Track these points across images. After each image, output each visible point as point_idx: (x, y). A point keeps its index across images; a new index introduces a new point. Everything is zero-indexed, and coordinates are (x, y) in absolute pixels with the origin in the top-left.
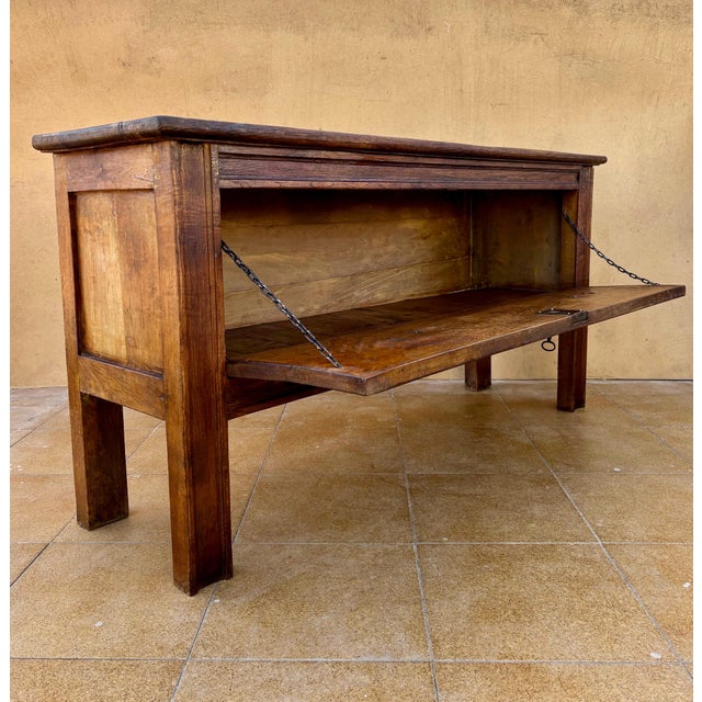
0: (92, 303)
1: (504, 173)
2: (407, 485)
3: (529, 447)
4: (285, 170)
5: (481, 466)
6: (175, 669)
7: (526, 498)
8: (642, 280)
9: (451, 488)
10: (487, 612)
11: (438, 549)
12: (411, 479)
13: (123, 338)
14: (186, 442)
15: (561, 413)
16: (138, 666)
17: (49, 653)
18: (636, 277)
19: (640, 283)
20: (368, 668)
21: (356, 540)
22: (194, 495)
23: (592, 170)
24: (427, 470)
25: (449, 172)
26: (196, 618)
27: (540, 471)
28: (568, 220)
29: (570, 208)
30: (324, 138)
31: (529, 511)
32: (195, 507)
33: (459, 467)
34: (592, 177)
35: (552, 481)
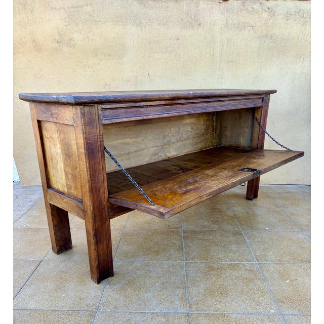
0: (51, 168)
1: (230, 102)
2: (182, 235)
3: (233, 217)
4: (132, 112)
5: (212, 226)
6: (93, 314)
7: (230, 241)
8: (286, 148)
9: (200, 236)
10: (211, 292)
11: (193, 264)
12: (185, 232)
13: (65, 185)
14: (93, 229)
15: (248, 201)
16: (79, 313)
17: (46, 307)
18: (284, 147)
19: (285, 149)
20: (165, 315)
21: (162, 259)
22: (98, 249)
23: (270, 97)
24: (191, 228)
25: (205, 105)
26: (100, 294)
27: (236, 229)
28: (257, 120)
29: (258, 114)
30: (148, 97)
31: (230, 248)
32: (98, 253)
33: (204, 227)
34: (269, 100)
35: (241, 234)
